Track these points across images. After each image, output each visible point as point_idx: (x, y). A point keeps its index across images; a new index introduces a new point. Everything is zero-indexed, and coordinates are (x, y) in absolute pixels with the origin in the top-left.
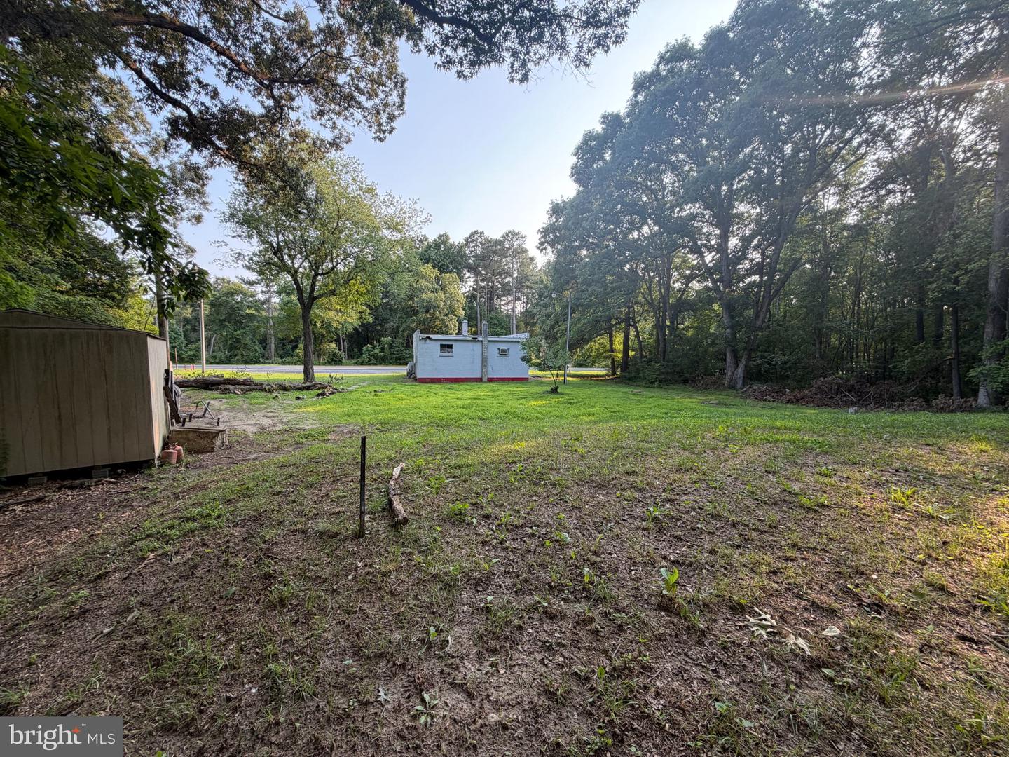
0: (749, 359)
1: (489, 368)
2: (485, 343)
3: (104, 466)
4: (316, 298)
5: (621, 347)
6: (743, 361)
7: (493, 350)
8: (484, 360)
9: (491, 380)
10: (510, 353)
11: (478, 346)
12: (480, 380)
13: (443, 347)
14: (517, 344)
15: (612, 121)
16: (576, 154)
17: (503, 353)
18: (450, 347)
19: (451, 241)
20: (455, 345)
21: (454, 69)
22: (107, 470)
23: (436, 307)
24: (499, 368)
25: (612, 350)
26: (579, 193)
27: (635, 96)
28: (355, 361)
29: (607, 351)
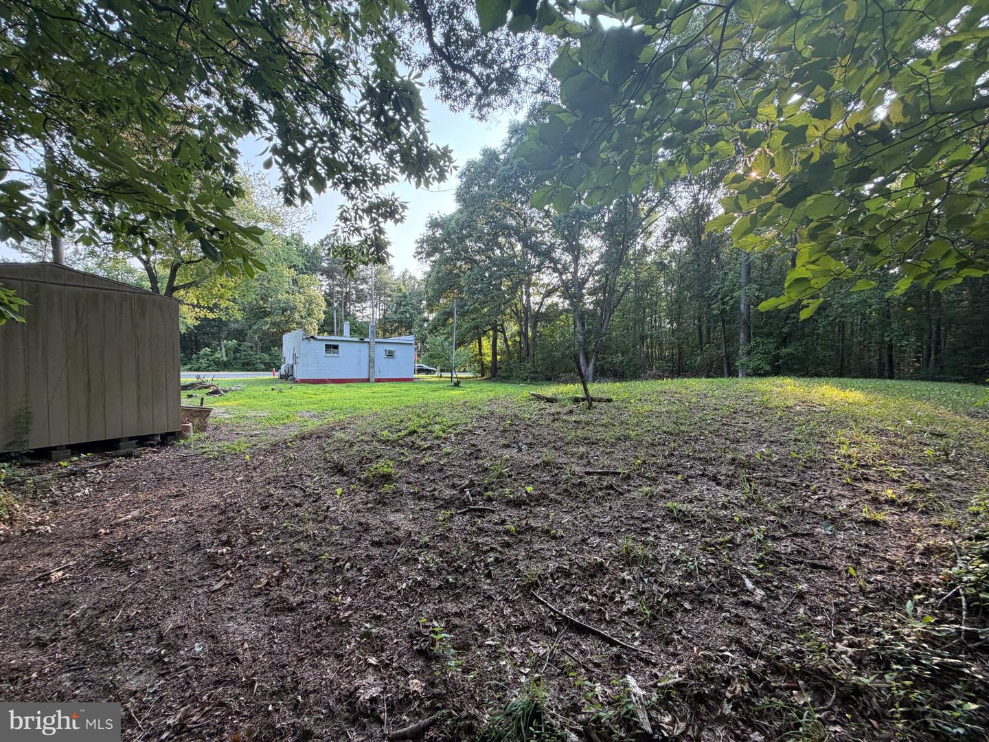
0: (597, 360)
1: (377, 369)
2: (373, 344)
4: (177, 288)
5: (490, 352)
6: (593, 361)
7: (380, 351)
8: (371, 362)
9: (378, 380)
10: (397, 354)
11: (366, 345)
12: (368, 380)
13: (328, 347)
14: (408, 346)
15: (490, 156)
16: (460, 177)
17: (390, 354)
18: (336, 347)
20: (341, 345)
22: (134, 442)
24: (385, 368)
25: (481, 354)
26: (460, 212)
27: (510, 139)
29: (476, 355)
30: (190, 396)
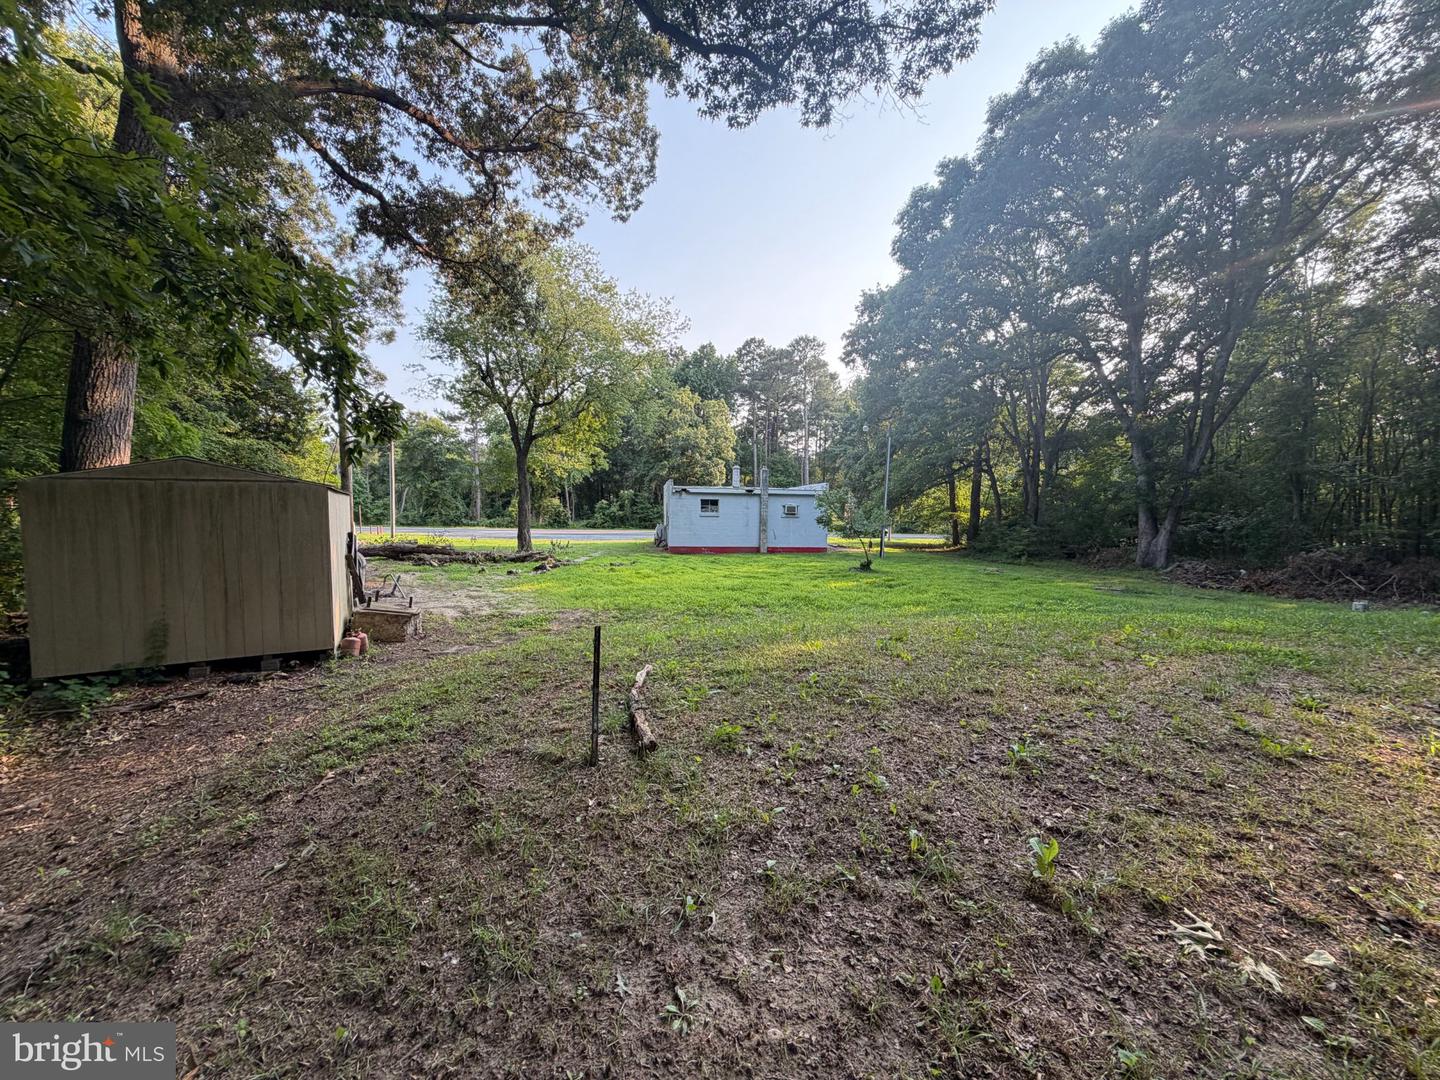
0: (1177, 522)
1: (770, 534)
2: (765, 497)
3: (275, 656)
4: (535, 437)
5: (968, 504)
6: (1167, 525)
7: (776, 507)
8: (763, 522)
9: (772, 551)
10: (800, 512)
11: (754, 502)
12: (756, 550)
13: (704, 503)
14: (811, 500)
15: (955, 172)
16: (899, 222)
17: (791, 512)
18: (715, 503)
19: (717, 354)
20: (722, 501)
21: (724, 115)
22: (277, 661)
23: (696, 447)
24: (785, 533)
25: (954, 508)
26: (903, 279)
27: (991, 131)
28: (585, 522)
29: (946, 509)
30: (510, 573)
